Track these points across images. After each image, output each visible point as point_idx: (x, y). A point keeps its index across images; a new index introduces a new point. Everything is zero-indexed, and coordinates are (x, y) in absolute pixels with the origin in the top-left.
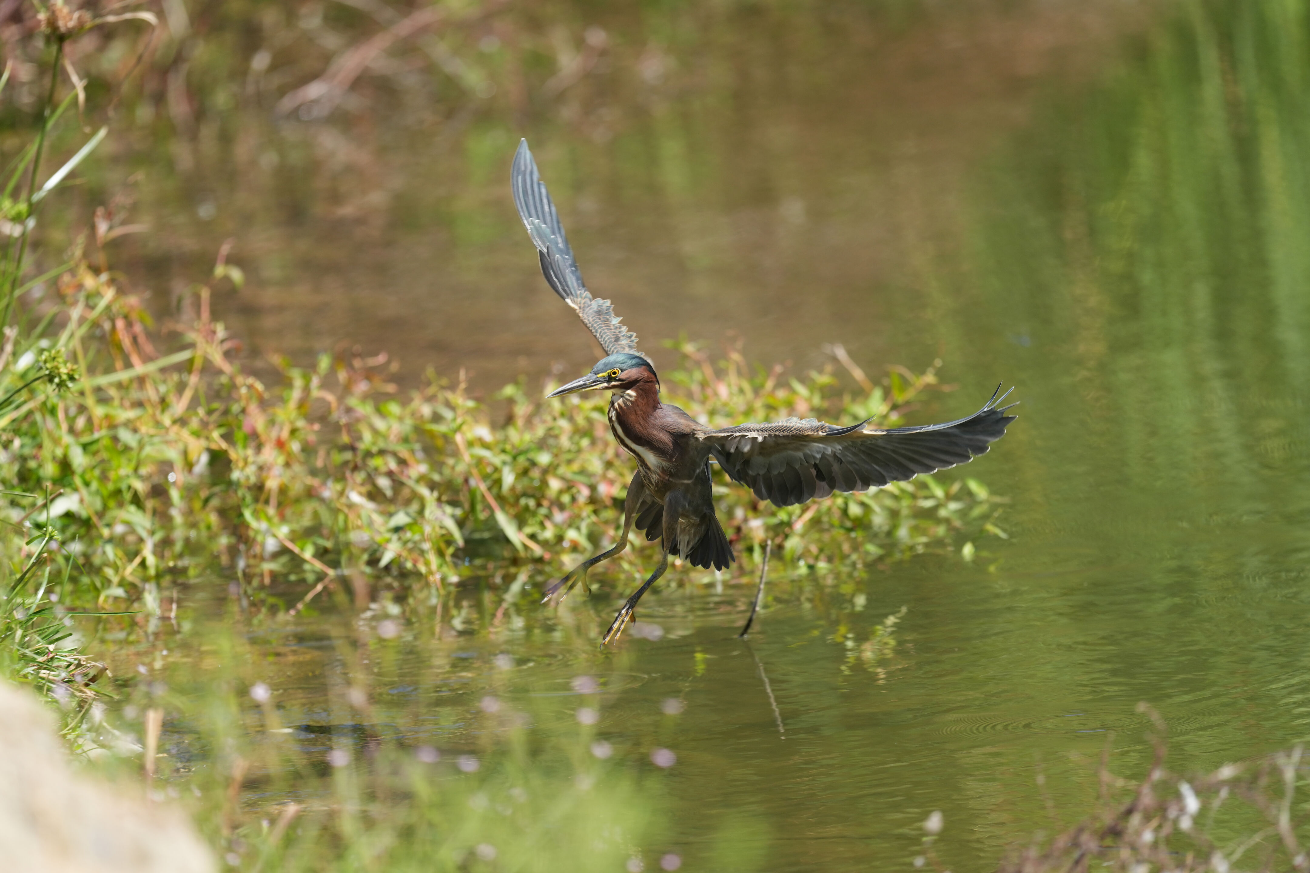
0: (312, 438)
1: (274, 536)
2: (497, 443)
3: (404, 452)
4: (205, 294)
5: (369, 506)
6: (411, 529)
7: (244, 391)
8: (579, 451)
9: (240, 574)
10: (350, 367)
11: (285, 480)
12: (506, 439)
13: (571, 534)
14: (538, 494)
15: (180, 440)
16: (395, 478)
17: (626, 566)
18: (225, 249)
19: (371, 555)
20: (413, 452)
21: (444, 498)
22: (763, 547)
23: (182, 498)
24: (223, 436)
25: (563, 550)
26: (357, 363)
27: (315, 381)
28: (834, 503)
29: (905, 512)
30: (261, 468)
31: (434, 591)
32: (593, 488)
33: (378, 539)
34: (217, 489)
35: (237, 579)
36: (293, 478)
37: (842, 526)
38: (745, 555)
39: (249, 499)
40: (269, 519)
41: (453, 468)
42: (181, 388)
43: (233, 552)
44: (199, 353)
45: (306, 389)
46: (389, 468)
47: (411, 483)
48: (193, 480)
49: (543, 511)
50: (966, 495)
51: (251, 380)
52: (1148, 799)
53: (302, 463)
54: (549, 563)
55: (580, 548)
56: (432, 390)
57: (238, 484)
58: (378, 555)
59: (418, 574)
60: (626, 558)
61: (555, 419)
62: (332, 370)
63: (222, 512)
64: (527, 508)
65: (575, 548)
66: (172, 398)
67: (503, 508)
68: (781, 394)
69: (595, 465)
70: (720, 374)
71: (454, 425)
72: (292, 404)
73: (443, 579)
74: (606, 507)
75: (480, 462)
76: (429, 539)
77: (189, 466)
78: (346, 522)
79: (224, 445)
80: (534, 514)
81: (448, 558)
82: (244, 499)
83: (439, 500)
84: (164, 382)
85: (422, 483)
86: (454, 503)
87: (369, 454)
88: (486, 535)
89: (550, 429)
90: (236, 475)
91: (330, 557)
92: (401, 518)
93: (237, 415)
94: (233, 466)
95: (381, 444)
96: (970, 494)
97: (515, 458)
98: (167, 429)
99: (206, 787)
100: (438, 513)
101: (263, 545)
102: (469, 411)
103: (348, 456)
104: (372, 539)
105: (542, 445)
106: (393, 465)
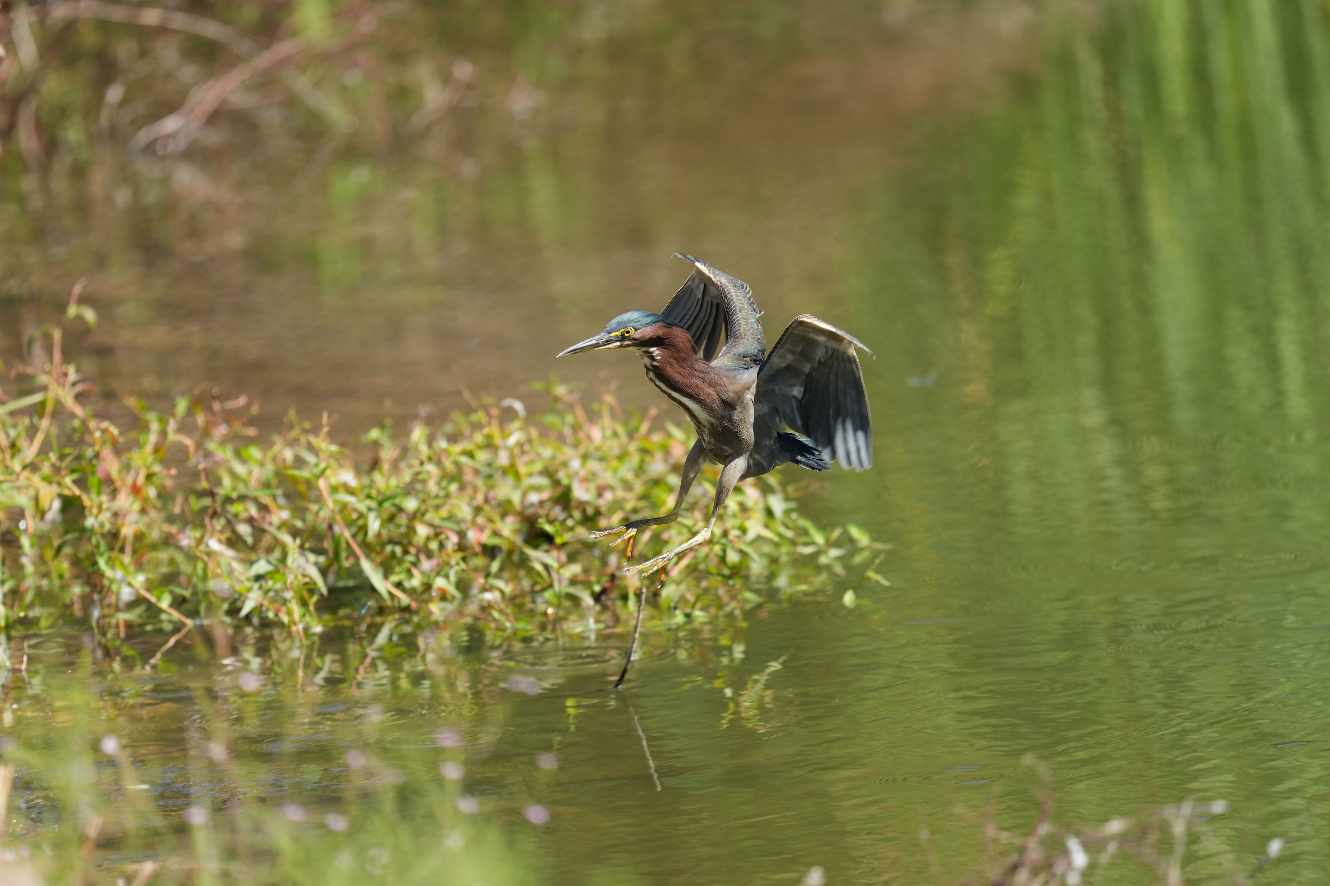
0: (169, 483)
1: (130, 584)
2: (363, 487)
3: (265, 499)
4: (57, 335)
5: (230, 553)
6: (272, 578)
7: (98, 434)
8: (448, 496)
9: (94, 624)
10: (208, 409)
11: (142, 527)
12: (372, 484)
13: (440, 582)
14: (405, 541)
15: (31, 486)
16: (255, 524)
17: (496, 615)
18: (77, 289)
19: (231, 604)
20: (274, 498)
21: (307, 545)
22: (638, 595)
23: (32, 546)
24: (75, 482)
25: (430, 600)
26: (216, 406)
27: (172, 425)
28: (711, 549)
29: (784, 559)
30: (116, 515)
31: (297, 643)
32: (462, 534)
33: (239, 588)
34: (70, 537)
35: (90, 629)
36: (149, 526)
37: (720, 574)
38: (619, 603)
39: (103, 547)
40: (124, 567)
41: (317, 513)
42: (32, 432)
43: (87, 602)
44: (51, 396)
45: (163, 433)
46: (249, 514)
47: (272, 530)
48: (44, 527)
49: (410, 558)
50: (847, 541)
51: (105, 424)
52: (1035, 854)
53: (160, 510)
54: (417, 612)
55: (448, 597)
56: (294, 434)
57: (92, 531)
58: (239, 604)
59: (281, 625)
60: (496, 606)
61: (422, 463)
62: (190, 412)
63: (76, 562)
64: (393, 554)
65: (444, 597)
66: (22, 443)
67: (368, 556)
68: (657, 438)
69: (464, 511)
70: (593, 416)
71: (317, 471)
72: (149, 449)
73: (306, 629)
74: (475, 554)
75: (344, 507)
76: (292, 588)
77: (41, 513)
78: (205, 571)
79: (77, 492)
80: (401, 562)
81: (312, 608)
82: (97, 546)
83: (302, 547)
84: (15, 426)
85: (284, 530)
86: (318, 551)
87: (228, 500)
88: (351, 583)
89: (418, 473)
90: (89, 522)
91: (189, 607)
92: (262, 567)
93: (90, 460)
94: (87, 512)
95: (242, 489)
96: (852, 541)
97: (380, 504)
98: (18, 475)
99: (59, 845)
100: (301, 560)
101: (118, 595)
102: (331, 455)
103: (207, 501)
104: (232, 587)
105: (408, 490)
106: (253, 511)
